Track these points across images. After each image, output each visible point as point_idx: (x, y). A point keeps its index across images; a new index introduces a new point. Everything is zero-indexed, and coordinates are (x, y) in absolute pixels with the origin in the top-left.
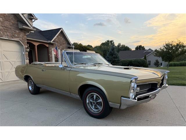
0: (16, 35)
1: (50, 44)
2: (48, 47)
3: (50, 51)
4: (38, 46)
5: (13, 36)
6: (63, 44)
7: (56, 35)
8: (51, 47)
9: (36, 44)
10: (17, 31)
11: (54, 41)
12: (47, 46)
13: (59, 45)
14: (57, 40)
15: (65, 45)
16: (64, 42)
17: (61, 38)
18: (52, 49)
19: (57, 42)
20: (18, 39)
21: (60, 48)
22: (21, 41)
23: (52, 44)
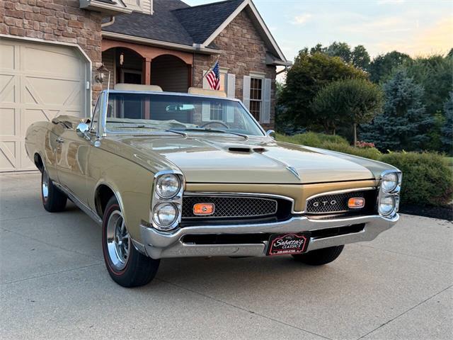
0: (70, 30)
1: (198, 54)
2: (189, 66)
3: (197, 78)
4: (154, 61)
5: (60, 33)
6: (250, 54)
7: (222, 21)
8: (202, 64)
9: (149, 55)
10: (74, 18)
11: (212, 45)
12: (188, 61)
13: (233, 57)
14: (226, 40)
15: (257, 58)
16: (255, 48)
17: (245, 31)
18: (205, 72)
19: (227, 47)
20: (74, 40)
21: (237, 70)
22: (83, 46)
23: (206, 56)
